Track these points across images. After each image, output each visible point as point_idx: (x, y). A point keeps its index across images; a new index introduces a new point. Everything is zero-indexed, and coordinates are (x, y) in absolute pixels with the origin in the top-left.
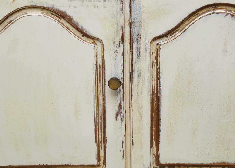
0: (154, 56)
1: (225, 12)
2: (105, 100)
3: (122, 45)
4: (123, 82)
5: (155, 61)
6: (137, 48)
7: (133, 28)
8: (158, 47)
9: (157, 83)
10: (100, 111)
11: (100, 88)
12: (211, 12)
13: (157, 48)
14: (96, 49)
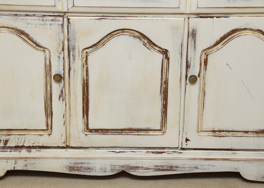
0: (84, 59)
1: (129, 34)
2: (51, 88)
3: (62, 52)
4: (64, 76)
5: (85, 63)
6: (73, 54)
7: (70, 42)
8: (87, 54)
9: (87, 77)
10: (48, 94)
11: (48, 79)
12: (120, 34)
14: (45, 55)
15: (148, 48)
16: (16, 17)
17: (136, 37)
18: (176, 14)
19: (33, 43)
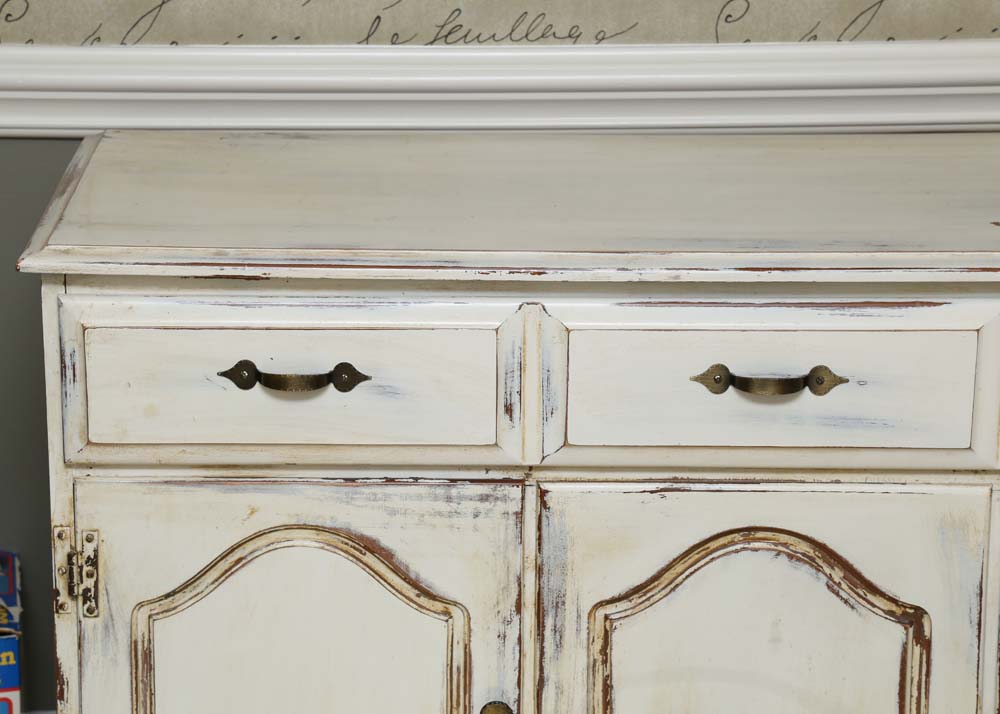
0: (598, 645)
1: (773, 547)
3: (516, 619)
4: (519, 709)
5: (599, 658)
6: (555, 626)
7: (544, 578)
8: (608, 624)
12: (738, 547)
13: (605, 627)
14: (451, 627)
15: (846, 602)
16: (348, 489)
17: (799, 559)
18: (954, 471)
19: (409, 583)
